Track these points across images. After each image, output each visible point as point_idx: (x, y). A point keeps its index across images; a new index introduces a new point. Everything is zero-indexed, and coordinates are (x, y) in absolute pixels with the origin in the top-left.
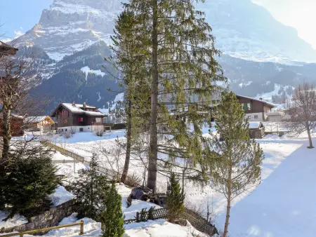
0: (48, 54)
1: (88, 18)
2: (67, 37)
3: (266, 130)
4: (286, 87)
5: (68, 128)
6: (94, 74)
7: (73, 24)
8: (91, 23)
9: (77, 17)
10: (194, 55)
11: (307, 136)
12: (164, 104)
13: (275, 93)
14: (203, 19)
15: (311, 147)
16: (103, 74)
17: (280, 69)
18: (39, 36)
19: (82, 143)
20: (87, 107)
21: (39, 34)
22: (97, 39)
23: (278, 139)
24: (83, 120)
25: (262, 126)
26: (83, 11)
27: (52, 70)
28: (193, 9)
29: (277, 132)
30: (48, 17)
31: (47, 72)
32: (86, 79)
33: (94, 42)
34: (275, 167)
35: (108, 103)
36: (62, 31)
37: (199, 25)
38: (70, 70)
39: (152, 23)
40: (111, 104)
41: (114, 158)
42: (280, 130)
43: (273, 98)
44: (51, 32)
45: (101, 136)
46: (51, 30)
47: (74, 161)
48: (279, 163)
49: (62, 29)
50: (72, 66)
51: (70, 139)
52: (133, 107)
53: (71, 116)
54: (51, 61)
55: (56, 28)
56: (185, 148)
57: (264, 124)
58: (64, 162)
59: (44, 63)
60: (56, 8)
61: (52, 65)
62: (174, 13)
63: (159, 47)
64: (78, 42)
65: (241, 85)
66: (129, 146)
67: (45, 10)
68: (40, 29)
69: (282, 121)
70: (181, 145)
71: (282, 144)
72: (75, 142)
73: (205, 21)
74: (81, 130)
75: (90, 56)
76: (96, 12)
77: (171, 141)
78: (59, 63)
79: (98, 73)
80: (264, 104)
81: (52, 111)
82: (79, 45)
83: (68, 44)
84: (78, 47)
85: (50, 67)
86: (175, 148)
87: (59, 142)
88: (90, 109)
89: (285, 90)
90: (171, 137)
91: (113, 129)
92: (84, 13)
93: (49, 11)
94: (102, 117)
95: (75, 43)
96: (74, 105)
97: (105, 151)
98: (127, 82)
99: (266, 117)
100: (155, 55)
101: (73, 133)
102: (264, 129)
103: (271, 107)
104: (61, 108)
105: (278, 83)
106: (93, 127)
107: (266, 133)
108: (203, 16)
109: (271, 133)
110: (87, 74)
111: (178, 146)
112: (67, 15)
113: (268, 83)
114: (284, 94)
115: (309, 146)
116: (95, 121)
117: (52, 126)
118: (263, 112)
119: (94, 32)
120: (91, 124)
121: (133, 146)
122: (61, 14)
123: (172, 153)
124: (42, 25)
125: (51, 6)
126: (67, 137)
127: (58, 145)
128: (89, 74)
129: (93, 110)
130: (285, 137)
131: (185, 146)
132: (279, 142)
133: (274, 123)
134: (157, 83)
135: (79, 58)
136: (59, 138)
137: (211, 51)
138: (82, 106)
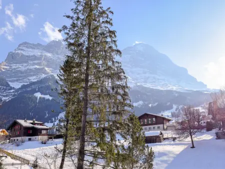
0: (9, 83)
1: (43, 59)
2: (26, 71)
3: (165, 137)
4: (180, 107)
5: (20, 138)
6: (44, 98)
7: (31, 62)
8: (44, 63)
9: (35, 58)
10: (113, 89)
11: (190, 140)
12: (91, 121)
13: (174, 110)
14: (121, 66)
15: (193, 147)
16: (51, 98)
17: (176, 95)
18: (4, 70)
19: (29, 150)
20: (36, 122)
21: (4, 69)
22: (48, 73)
23: (172, 142)
24: (32, 132)
25: (161, 134)
26: (39, 54)
27: (11, 95)
28: (114, 60)
29: (172, 138)
30: (13, 57)
31: (6, 96)
32: (37, 101)
33: (46, 76)
34: (169, 162)
35: (53, 119)
36: (22, 67)
37: (118, 70)
38: (25, 95)
39: (86, 68)
40: (55, 119)
41: (52, 160)
42: (174, 136)
43: (172, 114)
44: (13, 67)
45: (45, 143)
46: (14, 66)
47: (21, 164)
48: (172, 159)
49: (22, 66)
50: (27, 92)
51: (19, 147)
52: (70, 123)
53: (22, 129)
54: (11, 88)
55: (18, 65)
56: (105, 152)
57: (163, 132)
58: (13, 164)
59: (5, 90)
60: (19, 52)
61: (12, 91)
62: (101, 62)
63: (90, 84)
64: (34, 75)
65: (150, 105)
66: (64, 151)
67: (11, 52)
68: (6, 65)
69: (176, 130)
70: (101, 150)
71: (175, 146)
72: (23, 149)
73: (122, 68)
74: (30, 140)
75: (42, 85)
76: (49, 55)
77: (95, 146)
78: (17, 90)
79: (48, 97)
80: (164, 119)
81: (8, 125)
82: (34, 77)
83: (25, 77)
84: (33, 79)
85: (10, 92)
86: (98, 152)
87: (11, 149)
88: (38, 124)
89: (180, 108)
90: (95, 144)
91: (55, 138)
92: (40, 55)
93: (14, 53)
94: (47, 129)
95: (31, 76)
96: (25, 121)
97: (46, 155)
98: (67, 106)
99: (165, 127)
100: (86, 89)
101: (23, 142)
102: (163, 136)
103: (169, 120)
104: (15, 123)
105: (175, 104)
106: (40, 137)
107: (164, 139)
108: (120, 65)
109: (167, 138)
110: (38, 98)
111: (100, 150)
112: (27, 56)
113: (168, 104)
114: (179, 111)
115: (192, 146)
116: (41, 133)
117: (7, 136)
118: (163, 124)
119: (46, 69)
120: (38, 135)
121: (67, 152)
122: (23, 55)
123: (95, 155)
124: (7, 62)
125: (15, 50)
126: (18, 145)
127: (10, 151)
128: (40, 98)
129: (41, 124)
130: (177, 141)
131: (104, 150)
132: (173, 145)
133: (170, 131)
134: (87, 108)
135: (33, 87)
136: (11, 146)
137: (124, 87)
138: (32, 122)
